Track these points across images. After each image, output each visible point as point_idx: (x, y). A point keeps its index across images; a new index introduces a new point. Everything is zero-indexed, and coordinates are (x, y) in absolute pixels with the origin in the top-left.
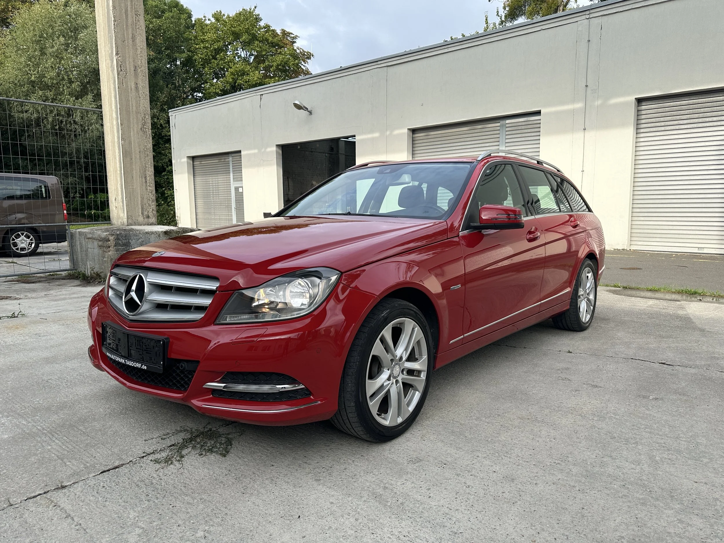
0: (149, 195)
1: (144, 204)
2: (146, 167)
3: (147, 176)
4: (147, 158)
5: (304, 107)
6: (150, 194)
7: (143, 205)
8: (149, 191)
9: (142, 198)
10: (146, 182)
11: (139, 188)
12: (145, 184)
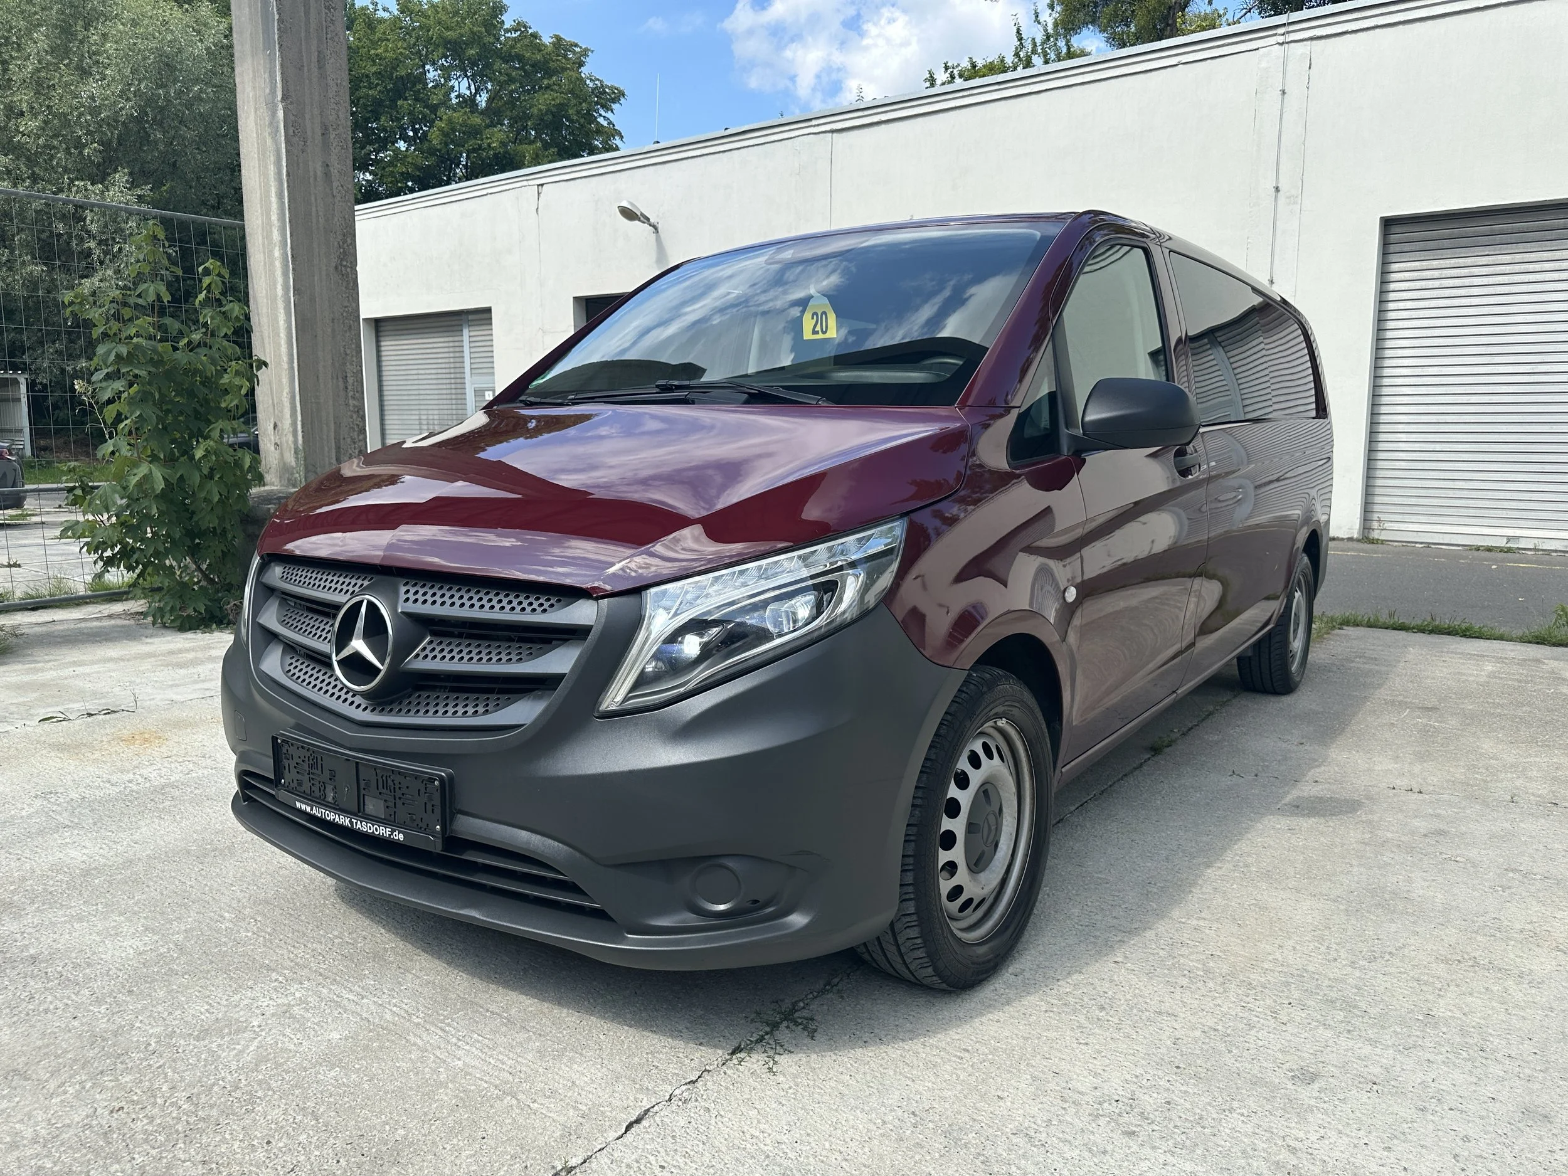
0: (351, 417)
1: (342, 437)
2: (346, 354)
3: (348, 375)
4: (348, 334)
5: (642, 214)
6: (355, 416)
7: (339, 440)
8: (351, 408)
9: (338, 425)
10: (347, 388)
11: (331, 403)
12: (342, 393)
